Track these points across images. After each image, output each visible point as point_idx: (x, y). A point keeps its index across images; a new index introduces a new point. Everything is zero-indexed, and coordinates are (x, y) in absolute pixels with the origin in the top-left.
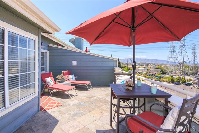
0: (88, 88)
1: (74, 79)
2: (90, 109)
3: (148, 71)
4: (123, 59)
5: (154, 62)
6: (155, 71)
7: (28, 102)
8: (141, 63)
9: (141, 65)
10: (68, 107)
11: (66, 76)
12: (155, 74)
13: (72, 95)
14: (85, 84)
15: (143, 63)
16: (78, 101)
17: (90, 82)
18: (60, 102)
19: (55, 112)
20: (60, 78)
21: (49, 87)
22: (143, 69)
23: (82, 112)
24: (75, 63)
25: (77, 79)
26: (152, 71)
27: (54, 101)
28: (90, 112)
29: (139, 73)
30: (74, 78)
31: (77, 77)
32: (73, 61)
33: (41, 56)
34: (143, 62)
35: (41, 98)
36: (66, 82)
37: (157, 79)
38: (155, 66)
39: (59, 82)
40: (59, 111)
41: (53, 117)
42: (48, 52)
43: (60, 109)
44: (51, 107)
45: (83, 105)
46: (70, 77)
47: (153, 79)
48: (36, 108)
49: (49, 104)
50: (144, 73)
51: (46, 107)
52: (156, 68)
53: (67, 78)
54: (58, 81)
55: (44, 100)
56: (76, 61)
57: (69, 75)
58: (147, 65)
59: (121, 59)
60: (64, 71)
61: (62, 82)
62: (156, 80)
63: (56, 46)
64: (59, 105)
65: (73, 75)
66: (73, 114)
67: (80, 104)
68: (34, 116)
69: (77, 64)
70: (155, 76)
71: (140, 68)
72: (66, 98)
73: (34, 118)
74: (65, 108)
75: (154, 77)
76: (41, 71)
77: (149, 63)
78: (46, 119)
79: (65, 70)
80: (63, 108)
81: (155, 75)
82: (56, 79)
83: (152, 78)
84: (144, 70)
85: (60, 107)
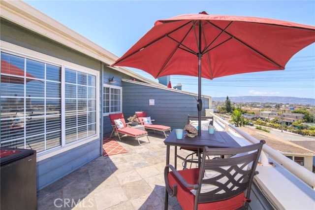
0: (166, 135)
1: (150, 123)
2: (158, 161)
3: (278, 117)
4: (236, 97)
5: (291, 101)
6: (293, 117)
7: (88, 144)
8: (267, 103)
9: (268, 107)
10: (133, 154)
11: (140, 118)
12: (292, 121)
13: (142, 142)
14: (162, 129)
15: (271, 104)
16: (147, 150)
17: (170, 127)
18: (126, 149)
19: (117, 158)
20: (132, 120)
21: (118, 131)
22: (270, 112)
23: (147, 162)
24: (152, 102)
25: (153, 123)
26: (287, 116)
27: (121, 146)
28: (156, 163)
29: (262, 118)
30: (150, 121)
31: (154, 120)
32: (150, 100)
33: (104, 92)
34: (270, 102)
35: (104, 144)
36: (139, 126)
37: (295, 130)
38: (294, 109)
39: (131, 125)
40: (122, 159)
41: (113, 164)
42: (121, 88)
43: (124, 157)
44: (115, 153)
45: (151, 155)
46: (145, 119)
47: (288, 130)
48: (97, 152)
49: (113, 150)
50: (271, 119)
51: (109, 153)
52: (295, 112)
53: (141, 120)
54: (129, 124)
55: (110, 145)
56: (154, 100)
57: (144, 117)
58: (278, 106)
59: (231, 97)
60: (138, 112)
61: (134, 125)
62: (293, 132)
63: (131, 81)
64: (124, 152)
65: (150, 117)
66: (135, 164)
67: (148, 154)
68: (94, 160)
69: (155, 104)
70: (291, 125)
71: (264, 112)
72: (134, 145)
73: (94, 162)
74: (130, 155)
75: (288, 127)
76: (104, 112)
77: (283, 103)
78: (105, 165)
79: (140, 111)
80: (127, 156)
81: (291, 123)
82: (127, 121)
83: (286, 127)
84: (272, 114)
85: (124, 154)
